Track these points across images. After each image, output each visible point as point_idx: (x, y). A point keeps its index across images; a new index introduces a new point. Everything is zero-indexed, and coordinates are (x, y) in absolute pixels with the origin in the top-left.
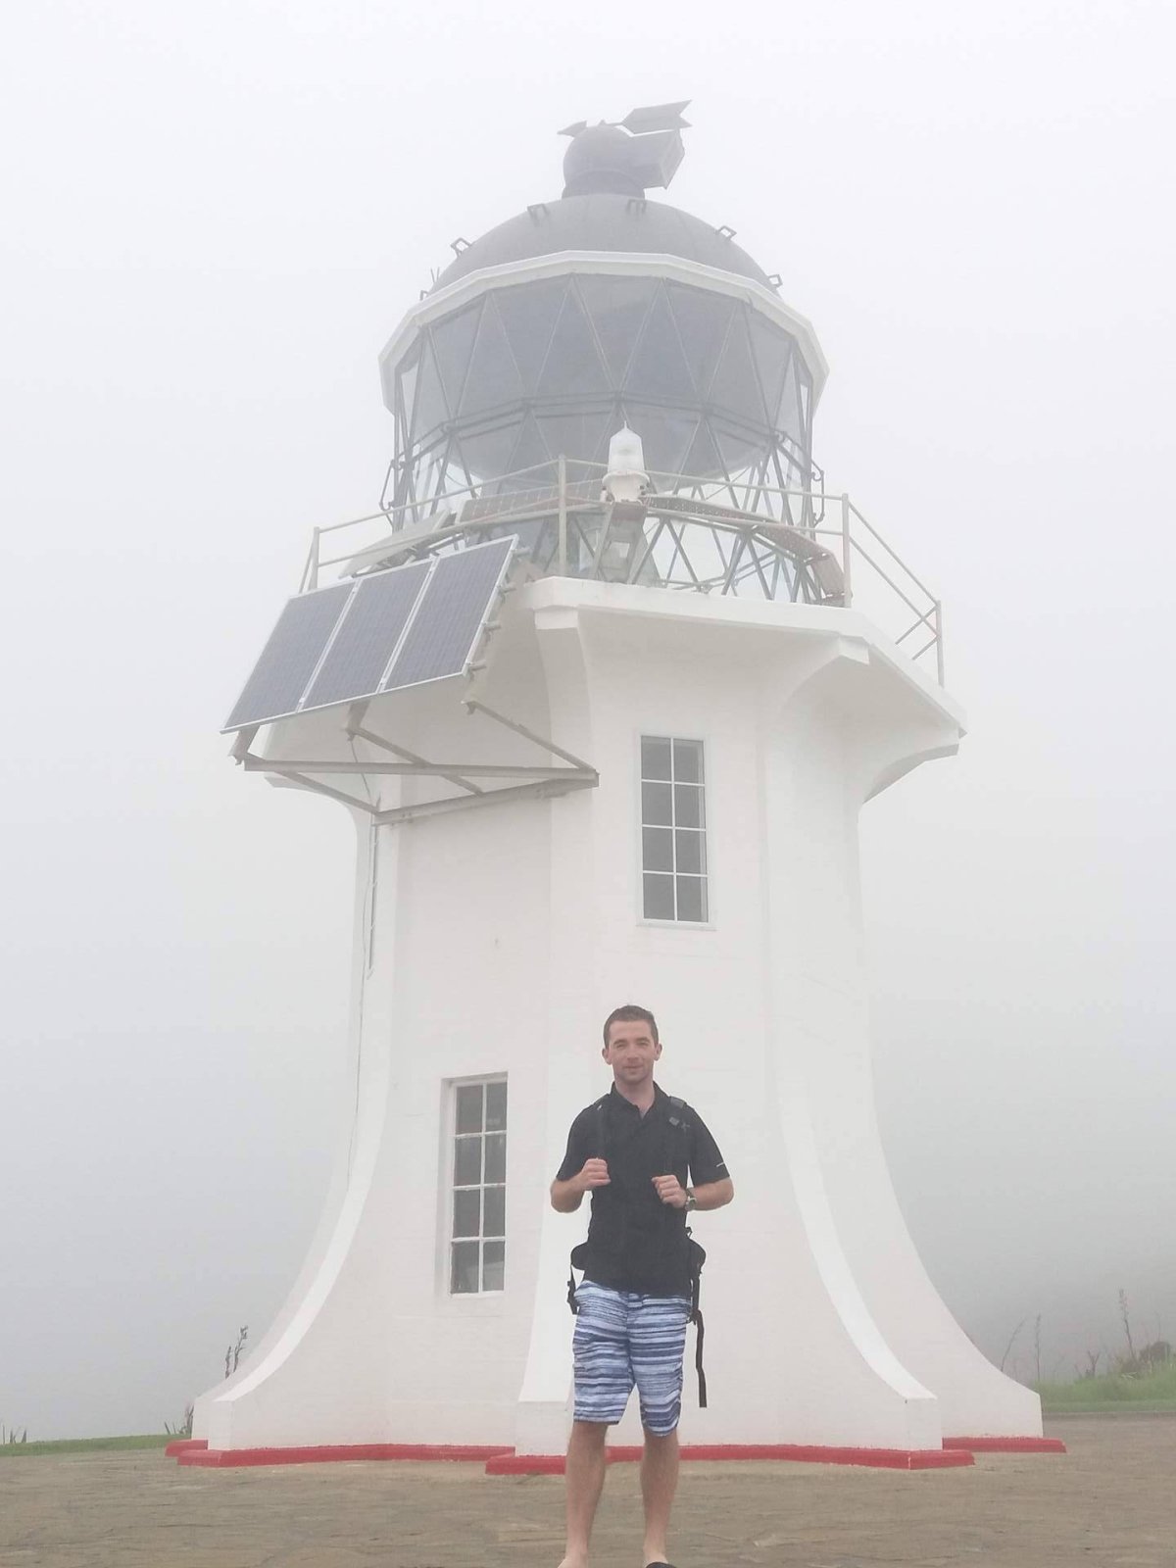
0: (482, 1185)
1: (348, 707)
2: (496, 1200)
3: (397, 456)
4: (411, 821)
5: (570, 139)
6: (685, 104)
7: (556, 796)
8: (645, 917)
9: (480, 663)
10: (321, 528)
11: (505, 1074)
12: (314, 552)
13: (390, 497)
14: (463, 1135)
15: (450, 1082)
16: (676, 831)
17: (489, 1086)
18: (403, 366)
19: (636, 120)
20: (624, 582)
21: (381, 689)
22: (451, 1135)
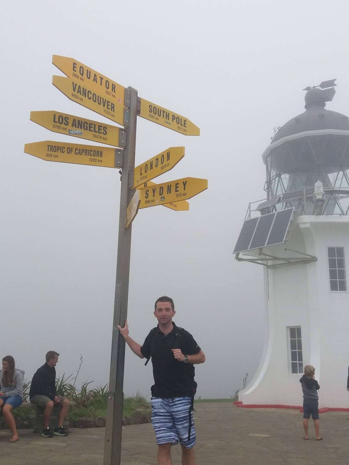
0: (297, 350)
1: (259, 249)
2: (300, 354)
3: (267, 180)
4: (275, 268)
5: (306, 91)
6: (335, 80)
7: (307, 263)
8: (331, 290)
9: (287, 240)
10: (251, 203)
11: (300, 326)
12: (249, 207)
13: (266, 187)
14: (292, 339)
15: (288, 327)
16: (338, 270)
17: (297, 328)
18: (267, 157)
19: (323, 85)
20: (320, 215)
21: (266, 245)
22: (289, 339)
